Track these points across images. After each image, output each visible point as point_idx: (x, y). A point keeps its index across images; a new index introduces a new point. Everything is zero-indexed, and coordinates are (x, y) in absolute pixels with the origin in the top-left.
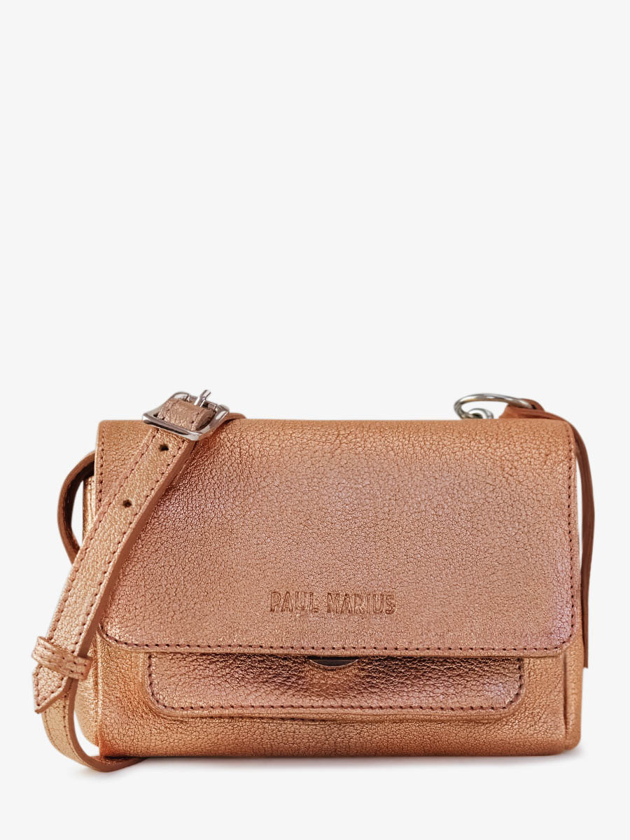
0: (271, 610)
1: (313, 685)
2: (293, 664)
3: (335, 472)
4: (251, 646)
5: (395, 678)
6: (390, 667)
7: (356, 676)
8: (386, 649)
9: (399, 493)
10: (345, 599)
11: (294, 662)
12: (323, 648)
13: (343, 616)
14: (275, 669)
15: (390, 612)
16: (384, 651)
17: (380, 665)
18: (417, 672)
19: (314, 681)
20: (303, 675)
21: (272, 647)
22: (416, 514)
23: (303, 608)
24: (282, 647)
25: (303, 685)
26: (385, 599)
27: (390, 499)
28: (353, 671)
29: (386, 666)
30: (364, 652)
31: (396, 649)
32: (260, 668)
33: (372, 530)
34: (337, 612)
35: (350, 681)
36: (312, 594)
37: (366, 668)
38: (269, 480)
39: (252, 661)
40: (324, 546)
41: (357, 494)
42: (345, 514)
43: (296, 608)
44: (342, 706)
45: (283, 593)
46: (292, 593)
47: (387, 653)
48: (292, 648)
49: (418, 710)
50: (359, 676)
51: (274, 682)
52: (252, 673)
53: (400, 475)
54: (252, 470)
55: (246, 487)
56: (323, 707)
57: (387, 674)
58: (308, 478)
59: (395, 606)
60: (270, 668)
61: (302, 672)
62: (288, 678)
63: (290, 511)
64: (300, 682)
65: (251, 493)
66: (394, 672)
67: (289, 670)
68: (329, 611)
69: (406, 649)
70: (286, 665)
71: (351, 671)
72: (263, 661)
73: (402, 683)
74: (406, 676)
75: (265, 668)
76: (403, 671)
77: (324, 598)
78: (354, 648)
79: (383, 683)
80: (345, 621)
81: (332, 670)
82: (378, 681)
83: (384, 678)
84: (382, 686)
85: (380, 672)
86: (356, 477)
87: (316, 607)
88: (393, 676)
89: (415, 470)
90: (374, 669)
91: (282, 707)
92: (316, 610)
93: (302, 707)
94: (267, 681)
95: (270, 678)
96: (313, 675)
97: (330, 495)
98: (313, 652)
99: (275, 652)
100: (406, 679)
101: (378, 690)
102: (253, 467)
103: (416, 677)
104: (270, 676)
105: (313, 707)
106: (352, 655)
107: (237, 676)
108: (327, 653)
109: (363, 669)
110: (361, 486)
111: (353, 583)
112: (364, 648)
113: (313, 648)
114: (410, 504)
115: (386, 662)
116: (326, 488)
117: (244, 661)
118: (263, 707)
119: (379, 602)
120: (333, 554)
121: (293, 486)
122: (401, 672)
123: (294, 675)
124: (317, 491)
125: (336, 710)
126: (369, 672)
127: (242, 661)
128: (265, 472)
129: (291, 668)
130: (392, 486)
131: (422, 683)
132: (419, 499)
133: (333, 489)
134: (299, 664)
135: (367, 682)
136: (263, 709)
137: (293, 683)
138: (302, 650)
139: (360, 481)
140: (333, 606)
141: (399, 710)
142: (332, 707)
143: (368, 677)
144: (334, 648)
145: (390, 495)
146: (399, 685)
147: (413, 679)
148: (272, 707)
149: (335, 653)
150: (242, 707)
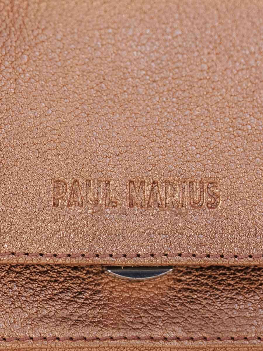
0: (54, 205)
1: (113, 300)
2: (86, 274)
3: (136, 20)
4: (27, 254)
5: (222, 292)
6: (215, 278)
7: (170, 288)
8: (208, 256)
9: (221, 46)
10: (153, 188)
11: (88, 272)
12: (125, 256)
13: (151, 212)
14: (61, 282)
15: (212, 206)
16: (206, 258)
17: (201, 275)
18: (251, 284)
19: (115, 294)
20: (99, 288)
21: (55, 256)
22: (244, 72)
23: (96, 202)
24: (69, 255)
25: (100, 300)
26: (205, 187)
27: (209, 53)
28: (167, 283)
29: (210, 277)
30: (179, 261)
31: (222, 256)
32: (42, 282)
33: (186, 94)
34: (142, 207)
35: (162, 294)
36: (108, 183)
37: (183, 278)
38: (49, 33)
39: (31, 273)
40: (123, 117)
41: (166, 47)
42: (149, 73)
43: (88, 202)
44: (152, 338)
45: (69, 181)
46: (81, 181)
47: (210, 261)
48: (83, 255)
49: (255, 341)
50: (174, 289)
51: (61, 299)
52: (31, 288)
53: (221, 23)
54: (26, 20)
55: (19, 42)
56: (125, 338)
57: (211, 287)
58: (101, 29)
59: (218, 197)
60: (56, 281)
61: (99, 285)
62: (80, 293)
63: (78, 73)
64: (96, 297)
65: (25, 50)
66: (220, 284)
67: (81, 283)
68: (131, 205)
69: (236, 257)
70: (78, 277)
71: (163, 282)
72: (45, 272)
73: (232, 299)
74: (237, 289)
75: (49, 282)
76: (232, 282)
77: (125, 187)
78: (166, 255)
79: (206, 299)
80: (152, 218)
81: (138, 281)
82: (199, 295)
83: (207, 291)
84: (206, 301)
85: (202, 284)
86: (163, 26)
87: (114, 200)
88: (219, 290)
89: (241, 17)
90: (194, 280)
91: (71, 339)
92: (113, 204)
93: (98, 339)
94: (51, 299)
95: (55, 295)
96: (113, 287)
97: (130, 49)
98: (111, 261)
99: (60, 261)
100: (237, 294)
101: (200, 306)
102: (28, 15)
103: (249, 291)
104: (55, 292)
105: (112, 338)
106: (164, 264)
107: (10, 294)
108: (131, 262)
109: (180, 281)
110: (170, 37)
111: (162, 165)
112: (180, 255)
113: (111, 256)
114: (235, 59)
115: (209, 273)
116: (125, 41)
117: (20, 273)
118: (45, 338)
119: (198, 192)
120: (135, 127)
121: (80, 40)
122: (229, 285)
123: (88, 289)
124: (114, 45)
125: (143, 342)
126: (188, 284)
127: (17, 273)
128: (44, 22)
129: (84, 279)
130: (211, 36)
131: (257, 298)
132: (248, 52)
133: (134, 41)
134: (95, 274)
135: (185, 297)
136: (45, 342)
137: (87, 299)
138: (97, 258)
139: (168, 30)
140: (137, 200)
141: (230, 341)
142: (139, 338)
143: (186, 290)
144: (139, 256)
145: (208, 47)
146: (228, 301)
147: (246, 293)
148: (58, 339)
149: (141, 262)
150: (17, 339)
